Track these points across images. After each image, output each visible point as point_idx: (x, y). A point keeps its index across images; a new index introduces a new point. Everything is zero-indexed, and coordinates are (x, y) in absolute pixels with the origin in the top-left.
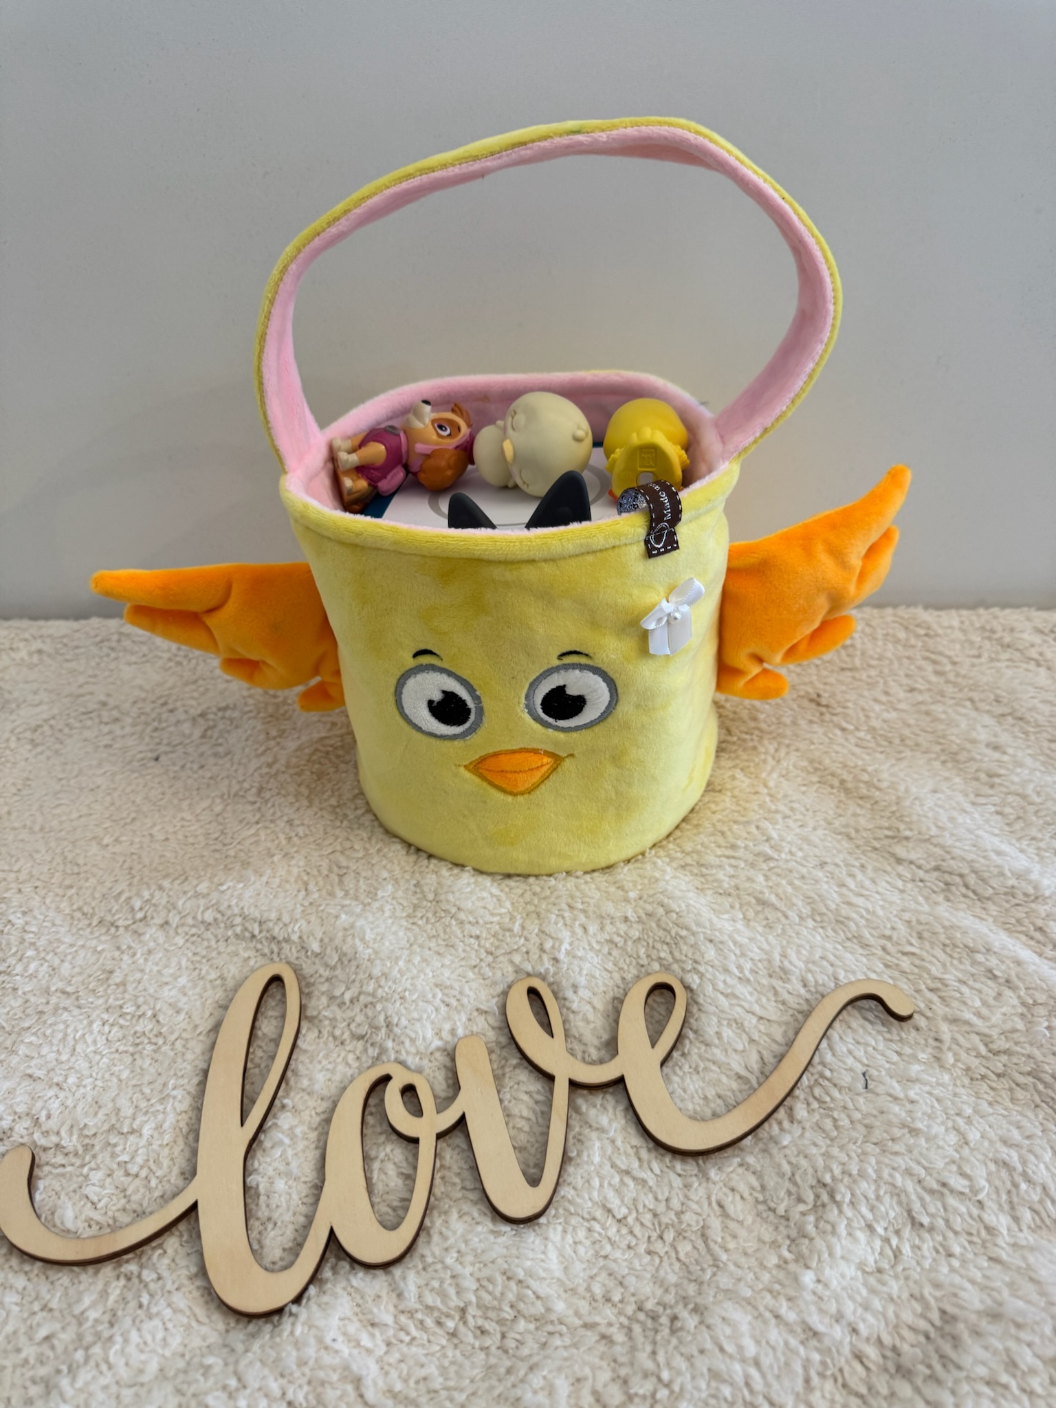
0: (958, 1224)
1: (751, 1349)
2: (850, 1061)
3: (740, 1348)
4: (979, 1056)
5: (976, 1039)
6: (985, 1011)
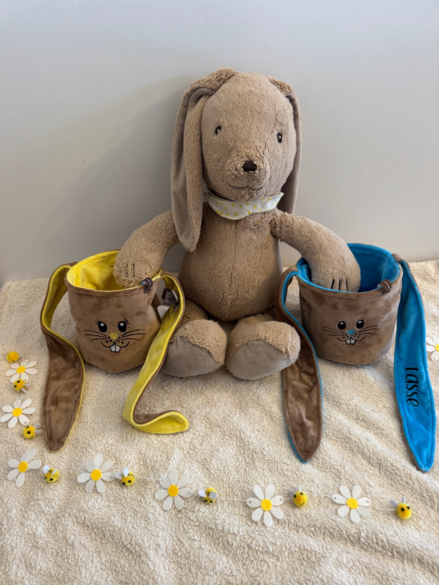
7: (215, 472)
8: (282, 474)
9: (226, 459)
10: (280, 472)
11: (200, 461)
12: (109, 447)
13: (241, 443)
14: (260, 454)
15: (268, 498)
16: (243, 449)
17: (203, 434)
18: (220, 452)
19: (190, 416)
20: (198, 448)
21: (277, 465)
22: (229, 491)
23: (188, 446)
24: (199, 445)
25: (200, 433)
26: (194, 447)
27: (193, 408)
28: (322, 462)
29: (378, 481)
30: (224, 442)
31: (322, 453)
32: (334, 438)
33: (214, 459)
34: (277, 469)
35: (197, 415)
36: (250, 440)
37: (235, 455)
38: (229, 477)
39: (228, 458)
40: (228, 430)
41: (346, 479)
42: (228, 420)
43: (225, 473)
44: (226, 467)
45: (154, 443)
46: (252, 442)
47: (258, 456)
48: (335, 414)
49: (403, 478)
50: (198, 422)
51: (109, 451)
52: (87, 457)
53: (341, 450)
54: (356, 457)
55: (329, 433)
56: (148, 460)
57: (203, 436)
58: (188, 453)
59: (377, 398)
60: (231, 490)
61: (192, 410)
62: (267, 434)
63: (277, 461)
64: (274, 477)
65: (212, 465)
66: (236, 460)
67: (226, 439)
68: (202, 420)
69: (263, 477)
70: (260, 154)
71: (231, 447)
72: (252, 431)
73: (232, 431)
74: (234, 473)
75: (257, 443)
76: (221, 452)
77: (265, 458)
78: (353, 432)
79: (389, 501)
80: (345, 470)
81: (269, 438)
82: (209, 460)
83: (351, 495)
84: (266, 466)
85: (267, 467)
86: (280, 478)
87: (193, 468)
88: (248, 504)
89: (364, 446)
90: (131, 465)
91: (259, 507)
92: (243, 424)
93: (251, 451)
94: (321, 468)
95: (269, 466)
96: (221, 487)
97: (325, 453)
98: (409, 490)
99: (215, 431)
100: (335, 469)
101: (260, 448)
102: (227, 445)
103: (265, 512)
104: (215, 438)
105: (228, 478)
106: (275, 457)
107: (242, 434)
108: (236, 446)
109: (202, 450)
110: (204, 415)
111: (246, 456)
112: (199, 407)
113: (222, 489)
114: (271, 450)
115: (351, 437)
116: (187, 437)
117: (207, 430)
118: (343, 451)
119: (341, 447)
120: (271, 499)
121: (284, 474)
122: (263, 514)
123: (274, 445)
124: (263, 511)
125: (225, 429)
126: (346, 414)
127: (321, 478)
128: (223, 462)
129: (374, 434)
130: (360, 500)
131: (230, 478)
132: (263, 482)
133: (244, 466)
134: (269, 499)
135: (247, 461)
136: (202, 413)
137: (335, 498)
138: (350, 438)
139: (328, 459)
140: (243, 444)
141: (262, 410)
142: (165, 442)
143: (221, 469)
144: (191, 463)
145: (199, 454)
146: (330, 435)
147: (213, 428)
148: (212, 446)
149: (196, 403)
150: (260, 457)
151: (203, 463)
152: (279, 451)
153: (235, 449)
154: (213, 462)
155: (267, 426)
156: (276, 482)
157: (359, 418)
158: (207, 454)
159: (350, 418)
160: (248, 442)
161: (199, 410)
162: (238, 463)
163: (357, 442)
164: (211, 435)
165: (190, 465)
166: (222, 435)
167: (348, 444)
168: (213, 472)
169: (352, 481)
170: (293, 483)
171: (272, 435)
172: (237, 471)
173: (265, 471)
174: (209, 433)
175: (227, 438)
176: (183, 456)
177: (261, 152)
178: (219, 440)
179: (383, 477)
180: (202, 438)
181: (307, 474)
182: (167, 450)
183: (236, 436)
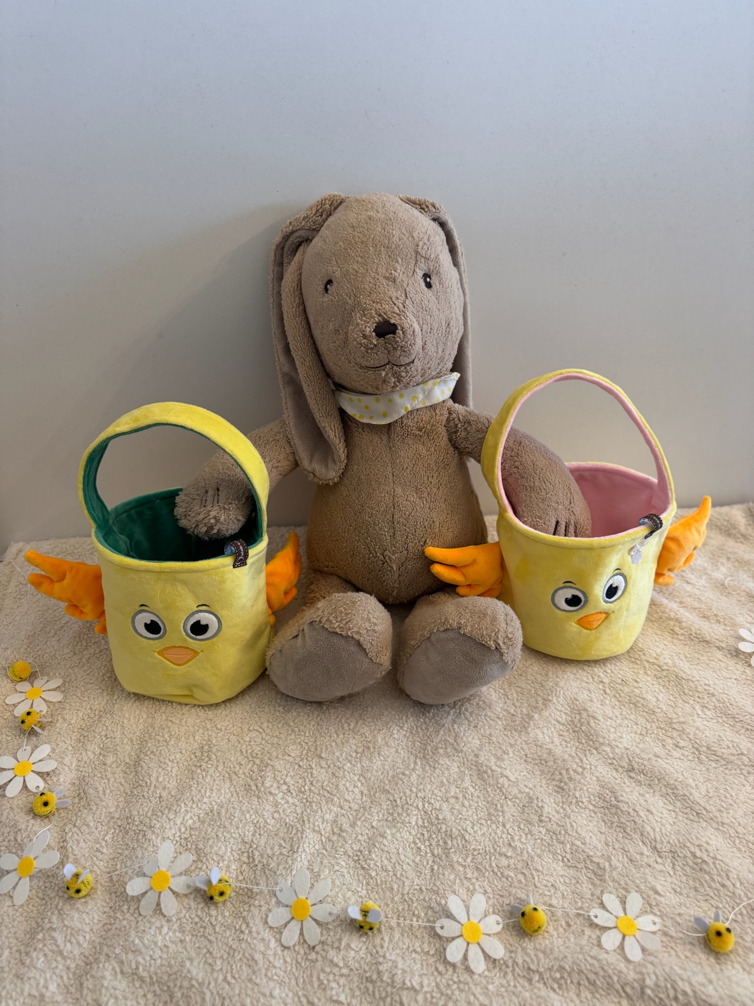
0: (661, 719)
1: (611, 756)
2: (619, 676)
3: (609, 756)
4: (658, 671)
5: (656, 666)
6: (657, 657)
7: (377, 875)
8: (499, 874)
9: (398, 850)
10: (496, 870)
11: (351, 854)
12: (188, 832)
13: (426, 821)
14: (459, 838)
15: (474, 920)
16: (428, 831)
17: (356, 807)
18: (386, 838)
19: (333, 774)
20: (347, 831)
21: (490, 858)
22: (403, 909)
23: (329, 829)
24: (348, 825)
25: (352, 805)
26: (341, 830)
27: (341, 760)
28: (571, 849)
29: (671, 883)
30: (394, 820)
31: (570, 833)
32: (591, 807)
33: (376, 850)
34: (491, 866)
35: (346, 773)
36: (440, 815)
37: (414, 842)
38: (404, 883)
39: (401, 849)
40: (401, 798)
41: (614, 880)
42: (402, 780)
43: (395, 875)
44: (397, 865)
45: (268, 824)
46: (444, 819)
47: (455, 843)
48: (591, 765)
49: (715, 877)
50: (348, 784)
51: (186, 839)
52: (146, 849)
53: (604, 828)
54: (631, 839)
55: (581, 797)
56: (257, 853)
57: (356, 811)
58: (329, 840)
59: (664, 732)
60: (406, 906)
61: (339, 763)
62: (472, 803)
63: (490, 851)
64: (484, 881)
65: (373, 862)
66: (415, 851)
67: (398, 814)
68: (355, 781)
69: (465, 882)
70: (398, 308)
71: (406, 828)
72: (445, 799)
73: (408, 800)
74: (411, 874)
75: (454, 819)
76: (389, 837)
77: (468, 847)
78: (622, 796)
79: (693, 919)
80: (611, 865)
81: (474, 810)
82: (367, 852)
83: (625, 910)
84: (469, 860)
85: (472, 862)
86: (496, 883)
87: (337, 868)
88: (439, 931)
89: (643, 821)
90: (226, 862)
91: (458, 937)
92: (429, 787)
93: (444, 835)
94: (569, 861)
95: (475, 861)
96: (389, 902)
97: (574, 834)
98: (728, 899)
99: (378, 800)
100: (594, 862)
101: (460, 828)
102: (399, 825)
103: (470, 946)
104: (378, 813)
105: (401, 885)
106: (486, 844)
107: (426, 805)
108: (416, 827)
109: (354, 835)
110: (360, 772)
111: (434, 844)
112: (350, 758)
113: (391, 906)
114: (479, 832)
115: (620, 805)
116: (328, 811)
117: (364, 799)
118: (607, 829)
119: (603, 824)
120: (480, 921)
121: (502, 874)
122: (467, 950)
123: (483, 822)
124: (465, 944)
125: (396, 796)
126: (610, 761)
127: (568, 881)
128: (393, 857)
129: (662, 796)
130: (640, 919)
131: (406, 884)
132: (465, 890)
133: (430, 862)
134: (476, 921)
135: (436, 852)
136: (356, 768)
137: (596, 917)
138: (618, 808)
139: (581, 846)
140: (428, 822)
141: (462, 761)
142: (287, 821)
143: (389, 868)
144: (335, 857)
145: (350, 842)
146: (584, 800)
147: (374, 795)
148: (373, 827)
149: (345, 749)
150: (458, 845)
151: (356, 858)
152: (493, 834)
153: (414, 833)
154: (374, 856)
155: (471, 789)
156: (488, 891)
157: (633, 769)
158: (363, 843)
159: (617, 770)
160: (438, 819)
161: (351, 764)
162: (419, 858)
163: (632, 814)
164: (370, 807)
165: (332, 862)
166: (390, 807)
167: (616, 817)
168: (373, 874)
169: (624, 885)
170: (519, 891)
171: (480, 804)
172: (418, 871)
173: (468, 870)
174: (368, 804)
175: (400, 810)
176: (321, 846)
177: (401, 306)
178: (386, 817)
179: (680, 876)
180: (355, 814)
181: (543, 873)
182: (291, 836)
183: (417, 807)
